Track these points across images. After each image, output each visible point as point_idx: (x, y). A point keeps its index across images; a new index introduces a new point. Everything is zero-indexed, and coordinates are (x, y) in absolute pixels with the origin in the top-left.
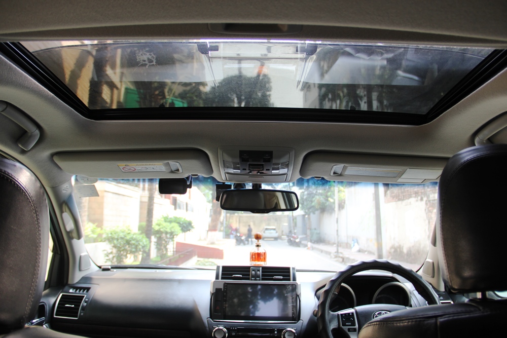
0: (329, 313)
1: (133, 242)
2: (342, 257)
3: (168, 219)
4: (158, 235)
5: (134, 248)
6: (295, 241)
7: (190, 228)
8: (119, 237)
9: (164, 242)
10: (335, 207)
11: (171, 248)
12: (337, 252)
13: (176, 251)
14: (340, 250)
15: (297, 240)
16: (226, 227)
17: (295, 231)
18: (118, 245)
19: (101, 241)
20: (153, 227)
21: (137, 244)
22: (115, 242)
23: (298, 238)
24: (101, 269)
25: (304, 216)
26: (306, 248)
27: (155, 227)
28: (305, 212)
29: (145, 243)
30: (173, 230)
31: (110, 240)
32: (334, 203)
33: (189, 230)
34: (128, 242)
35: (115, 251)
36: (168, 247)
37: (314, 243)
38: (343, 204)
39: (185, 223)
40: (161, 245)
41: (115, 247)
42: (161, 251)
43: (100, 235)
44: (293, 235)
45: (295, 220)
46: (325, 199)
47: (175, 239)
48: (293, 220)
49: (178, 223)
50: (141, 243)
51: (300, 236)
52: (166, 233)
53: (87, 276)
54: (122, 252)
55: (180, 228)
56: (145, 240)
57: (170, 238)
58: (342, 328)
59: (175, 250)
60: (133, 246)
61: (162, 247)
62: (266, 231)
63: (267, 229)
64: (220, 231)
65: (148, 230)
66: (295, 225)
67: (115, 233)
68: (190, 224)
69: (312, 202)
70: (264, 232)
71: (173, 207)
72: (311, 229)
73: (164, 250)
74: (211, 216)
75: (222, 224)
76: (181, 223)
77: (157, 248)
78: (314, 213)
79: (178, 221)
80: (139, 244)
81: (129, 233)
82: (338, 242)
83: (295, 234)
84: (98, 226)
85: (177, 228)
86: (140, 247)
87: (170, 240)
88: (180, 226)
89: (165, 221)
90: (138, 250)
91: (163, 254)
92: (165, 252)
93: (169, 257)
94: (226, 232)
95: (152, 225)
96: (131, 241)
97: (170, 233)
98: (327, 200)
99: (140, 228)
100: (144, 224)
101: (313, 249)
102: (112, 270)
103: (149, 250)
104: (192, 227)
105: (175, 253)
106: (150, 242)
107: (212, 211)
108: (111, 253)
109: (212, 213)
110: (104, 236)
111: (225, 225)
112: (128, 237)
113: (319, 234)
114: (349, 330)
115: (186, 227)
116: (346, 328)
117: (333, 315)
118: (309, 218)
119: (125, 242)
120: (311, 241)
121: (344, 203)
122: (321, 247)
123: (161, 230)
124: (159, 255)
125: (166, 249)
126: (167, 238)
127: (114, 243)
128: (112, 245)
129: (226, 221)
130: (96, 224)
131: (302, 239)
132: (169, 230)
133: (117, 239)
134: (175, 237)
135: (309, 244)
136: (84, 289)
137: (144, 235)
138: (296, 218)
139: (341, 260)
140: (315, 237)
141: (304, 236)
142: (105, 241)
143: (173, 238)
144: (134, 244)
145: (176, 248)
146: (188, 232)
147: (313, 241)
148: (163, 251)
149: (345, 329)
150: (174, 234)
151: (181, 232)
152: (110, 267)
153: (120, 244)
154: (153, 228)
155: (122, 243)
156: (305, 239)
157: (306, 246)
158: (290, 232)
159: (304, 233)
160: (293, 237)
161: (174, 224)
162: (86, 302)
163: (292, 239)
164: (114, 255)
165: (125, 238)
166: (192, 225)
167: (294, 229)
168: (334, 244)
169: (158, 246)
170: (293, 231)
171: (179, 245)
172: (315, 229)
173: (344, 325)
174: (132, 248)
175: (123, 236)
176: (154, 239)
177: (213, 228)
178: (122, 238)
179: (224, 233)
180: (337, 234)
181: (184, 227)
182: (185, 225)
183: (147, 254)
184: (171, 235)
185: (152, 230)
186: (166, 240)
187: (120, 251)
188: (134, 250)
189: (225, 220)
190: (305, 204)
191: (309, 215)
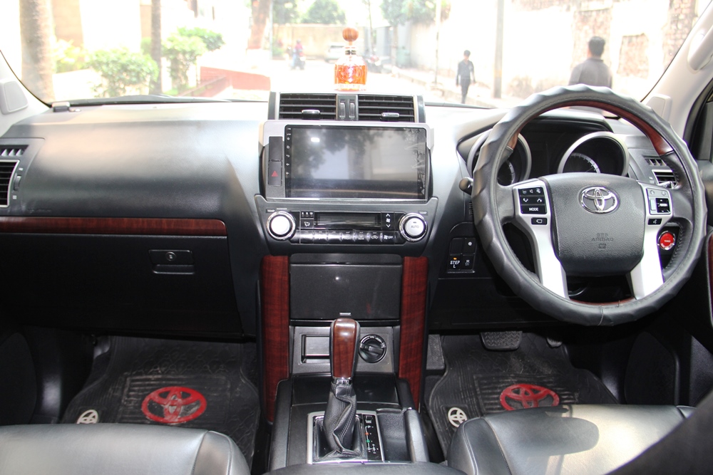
0: (496, 187)
1: (132, 67)
2: (441, 90)
3: (185, 31)
4: (171, 57)
5: (135, 76)
6: (374, 65)
7: (220, 44)
8: (110, 60)
9: (181, 67)
10: (435, 16)
11: (193, 76)
12: (435, 82)
13: (201, 80)
14: (440, 79)
15: (378, 64)
16: (273, 44)
17: (375, 50)
18: (110, 73)
19: (82, 68)
20: (163, 43)
21: (138, 69)
22: (104, 68)
23: (378, 59)
24: (52, 109)
25: (387, 28)
26: (390, 75)
27: (166, 43)
28: (390, 22)
29: (151, 69)
30: (194, 48)
31: (96, 65)
32: (434, 10)
33: (219, 47)
34: (124, 68)
35: (105, 82)
36: (188, 73)
37: (401, 68)
38: (447, 12)
39: (212, 37)
40: (177, 71)
41: (105, 75)
42: (178, 81)
43: (80, 59)
44: (371, 56)
45: (374, 35)
46: (420, 3)
47: (197, 61)
48: (372, 34)
49: (202, 37)
50: (144, 68)
51: (382, 58)
52: (184, 53)
53: (22, 123)
54: (117, 84)
55: (205, 45)
56: (150, 64)
57: (190, 61)
58: (520, 218)
59: (199, 79)
60: (133, 74)
61: (180, 75)
62: (332, 50)
63: (333, 47)
64: (265, 49)
65: (155, 50)
66: (375, 41)
67: (103, 55)
68: (219, 38)
69: (400, 7)
70: (329, 51)
71: (193, 12)
72: (397, 48)
73: (183, 78)
74: (251, 27)
75: (268, 39)
76: (206, 37)
77: (172, 76)
78: (403, 24)
79: (201, 34)
80: (142, 70)
81: (125, 54)
82: (437, 68)
83: (374, 53)
84: (75, 45)
85: (200, 46)
86: (144, 74)
87: (191, 64)
88: (205, 42)
89: (182, 35)
90: (142, 79)
91: (181, 85)
92: (184, 82)
93: (191, 89)
94: (274, 52)
95: (160, 41)
96: (128, 65)
97: (190, 52)
98: (424, 5)
99: (144, 46)
100: (149, 39)
101: (400, 76)
102: (72, 109)
103: (159, 78)
104: (223, 43)
105: (199, 83)
106: (160, 67)
107: (252, 19)
108: (101, 85)
109: (252, 23)
110: (87, 60)
111: (271, 41)
112: (124, 60)
113: (409, 55)
114: (534, 221)
115: (213, 43)
116: (527, 218)
117: (504, 190)
118: (395, 32)
119: (119, 68)
120: (397, 65)
121: (449, 10)
122: (411, 73)
123: (176, 48)
124: (176, 86)
125: (186, 78)
126: (186, 60)
127: (103, 71)
128: (101, 73)
129: (274, 34)
130: (72, 41)
131: (385, 62)
132: (188, 49)
133: (107, 64)
134: (197, 57)
135: (395, 70)
136: (17, 148)
137: (148, 56)
138: (375, 31)
139: (440, 93)
140: (402, 59)
141: (387, 58)
142: (88, 68)
143: (195, 59)
144: (134, 71)
145: (201, 77)
146: (217, 50)
147: (400, 66)
148: (181, 81)
149: (526, 220)
150: (196, 53)
151: (206, 50)
152: (68, 105)
153: (113, 71)
154: (163, 46)
155: (115, 69)
156: (389, 62)
157: (389, 72)
158: (367, 51)
159: (388, 53)
160: (372, 59)
161: (194, 38)
162: (19, 173)
163: (369, 61)
164: (106, 89)
165: (120, 61)
166: (223, 39)
167: (373, 47)
168: (431, 70)
169: (174, 74)
170: (371, 50)
171: (204, 70)
172: (404, 48)
173: (525, 211)
174: (132, 76)
175: (116, 59)
176: (166, 63)
177: (255, 45)
178: (114, 62)
179: (271, 53)
180: (437, 57)
181: (211, 42)
182: (211, 40)
183: (157, 85)
184: (191, 56)
185: (162, 49)
186: (185, 63)
187: (114, 82)
188: (134, 79)
189: (271, 33)
190: (390, 9)
191: (395, 27)
